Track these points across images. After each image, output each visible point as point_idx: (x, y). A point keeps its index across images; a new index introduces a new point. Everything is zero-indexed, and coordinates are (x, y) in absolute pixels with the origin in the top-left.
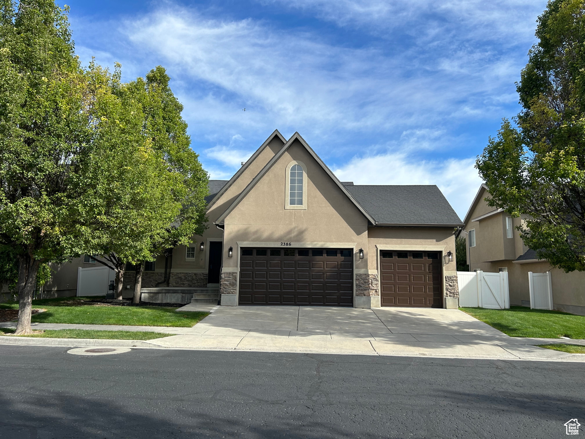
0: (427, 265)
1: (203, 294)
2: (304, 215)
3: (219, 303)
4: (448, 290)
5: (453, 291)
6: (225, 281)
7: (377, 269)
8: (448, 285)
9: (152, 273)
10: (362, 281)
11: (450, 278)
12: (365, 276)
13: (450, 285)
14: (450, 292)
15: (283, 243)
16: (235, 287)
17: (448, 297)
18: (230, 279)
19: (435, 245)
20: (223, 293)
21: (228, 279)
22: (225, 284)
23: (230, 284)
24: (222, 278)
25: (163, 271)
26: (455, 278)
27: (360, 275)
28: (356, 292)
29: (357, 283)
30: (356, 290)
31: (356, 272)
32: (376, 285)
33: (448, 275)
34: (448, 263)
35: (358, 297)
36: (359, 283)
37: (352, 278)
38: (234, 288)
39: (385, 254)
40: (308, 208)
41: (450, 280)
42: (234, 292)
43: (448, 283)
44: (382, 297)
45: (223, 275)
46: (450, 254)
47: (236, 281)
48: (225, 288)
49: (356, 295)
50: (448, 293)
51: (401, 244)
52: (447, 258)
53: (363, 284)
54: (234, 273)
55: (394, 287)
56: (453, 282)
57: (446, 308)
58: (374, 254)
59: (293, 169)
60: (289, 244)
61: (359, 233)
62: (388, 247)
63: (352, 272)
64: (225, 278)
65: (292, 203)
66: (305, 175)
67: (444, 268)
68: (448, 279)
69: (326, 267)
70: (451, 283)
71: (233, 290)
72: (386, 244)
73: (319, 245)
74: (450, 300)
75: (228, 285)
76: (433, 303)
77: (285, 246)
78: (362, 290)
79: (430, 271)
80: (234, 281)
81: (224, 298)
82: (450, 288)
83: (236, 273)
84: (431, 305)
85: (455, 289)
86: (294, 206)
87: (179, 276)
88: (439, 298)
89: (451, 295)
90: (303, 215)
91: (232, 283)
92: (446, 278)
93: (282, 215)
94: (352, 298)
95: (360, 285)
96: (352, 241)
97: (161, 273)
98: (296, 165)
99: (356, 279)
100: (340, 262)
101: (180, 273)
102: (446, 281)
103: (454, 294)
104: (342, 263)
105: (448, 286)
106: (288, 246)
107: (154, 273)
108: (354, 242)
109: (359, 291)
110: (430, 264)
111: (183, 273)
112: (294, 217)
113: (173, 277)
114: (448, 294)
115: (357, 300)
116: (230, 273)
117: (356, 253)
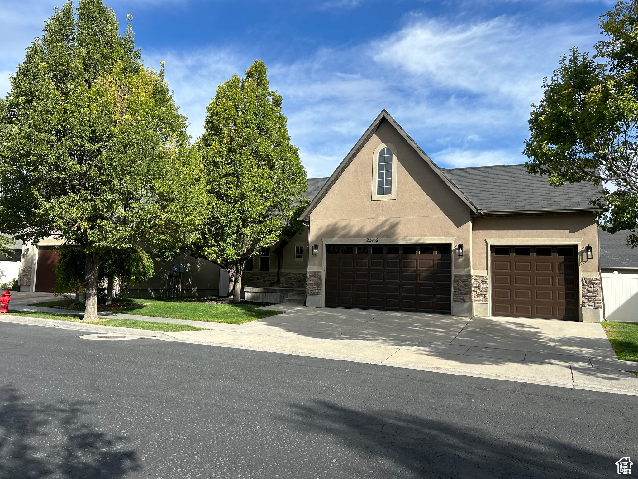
0: (557, 263)
1: (297, 295)
2: (393, 206)
3: (305, 305)
4: (586, 297)
5: (593, 299)
6: (310, 281)
7: (487, 269)
8: (586, 290)
9: (266, 273)
10: (462, 284)
11: (589, 282)
12: (466, 277)
13: (588, 291)
14: (588, 299)
15: (369, 239)
16: (320, 287)
17: (585, 306)
18: (315, 278)
19: (567, 237)
20: (309, 294)
21: (314, 278)
22: (310, 283)
23: (315, 283)
24: (308, 278)
25: (276, 271)
26: (596, 282)
27: (460, 276)
28: (454, 296)
29: (455, 285)
30: (454, 294)
31: (454, 271)
32: (485, 289)
33: (586, 277)
34: (586, 261)
35: (457, 303)
36: (458, 286)
37: (450, 280)
38: (319, 289)
39: (498, 250)
40: (397, 197)
41: (589, 284)
42: (318, 292)
43: (585, 288)
44: (494, 304)
45: (308, 274)
46: (589, 248)
47: (321, 280)
48: (310, 288)
49: (454, 300)
50: (586, 301)
51: (519, 236)
52: (585, 254)
53: (463, 287)
54: (318, 272)
55: (510, 292)
56: (594, 287)
57: (582, 321)
58: (483, 251)
59: (382, 152)
60: (376, 240)
61: (459, 224)
62: (501, 242)
63: (450, 272)
64: (310, 278)
65: (380, 192)
66: (395, 159)
67: (580, 268)
68: (586, 282)
69: (419, 266)
70: (591, 287)
71: (318, 291)
72: (499, 237)
73: (413, 240)
74: (588, 310)
75: (313, 285)
76: (565, 314)
77: (372, 243)
78: (461, 294)
79: (561, 272)
80: (319, 281)
81: (309, 298)
82: (588, 294)
83: (321, 272)
84: (562, 317)
85: (595, 296)
86: (382, 196)
87: (289, 276)
88: (574, 307)
89: (590, 304)
90: (391, 206)
91: (316, 283)
92: (582, 281)
93: (369, 207)
94: (450, 304)
95: (458, 289)
96: (449, 234)
97: (275, 273)
98: (384, 148)
99: (454, 281)
100: (436, 261)
101: (290, 274)
102: (583, 284)
103: (594, 303)
104: (439, 261)
105: (586, 292)
106: (375, 243)
107: (268, 273)
108: (453, 236)
109: (457, 296)
110: (562, 263)
111: (292, 273)
112: (382, 208)
113: (283, 277)
114: (585, 303)
115: (455, 306)
116: (315, 272)
117: (455, 250)
